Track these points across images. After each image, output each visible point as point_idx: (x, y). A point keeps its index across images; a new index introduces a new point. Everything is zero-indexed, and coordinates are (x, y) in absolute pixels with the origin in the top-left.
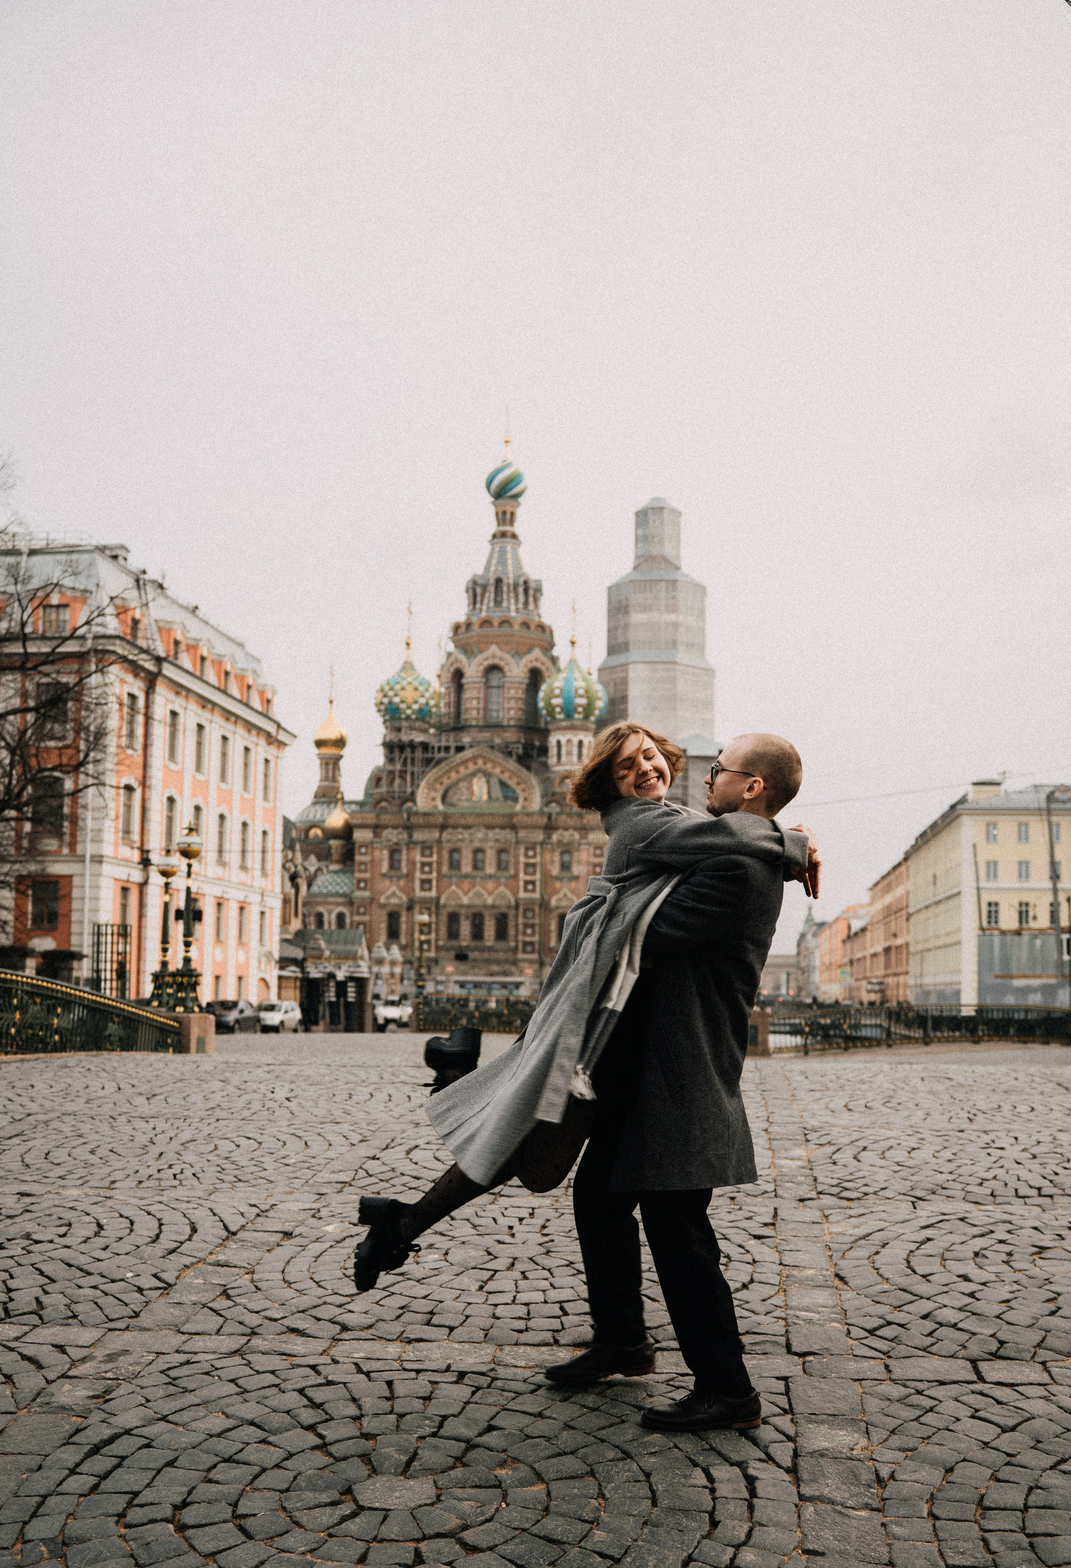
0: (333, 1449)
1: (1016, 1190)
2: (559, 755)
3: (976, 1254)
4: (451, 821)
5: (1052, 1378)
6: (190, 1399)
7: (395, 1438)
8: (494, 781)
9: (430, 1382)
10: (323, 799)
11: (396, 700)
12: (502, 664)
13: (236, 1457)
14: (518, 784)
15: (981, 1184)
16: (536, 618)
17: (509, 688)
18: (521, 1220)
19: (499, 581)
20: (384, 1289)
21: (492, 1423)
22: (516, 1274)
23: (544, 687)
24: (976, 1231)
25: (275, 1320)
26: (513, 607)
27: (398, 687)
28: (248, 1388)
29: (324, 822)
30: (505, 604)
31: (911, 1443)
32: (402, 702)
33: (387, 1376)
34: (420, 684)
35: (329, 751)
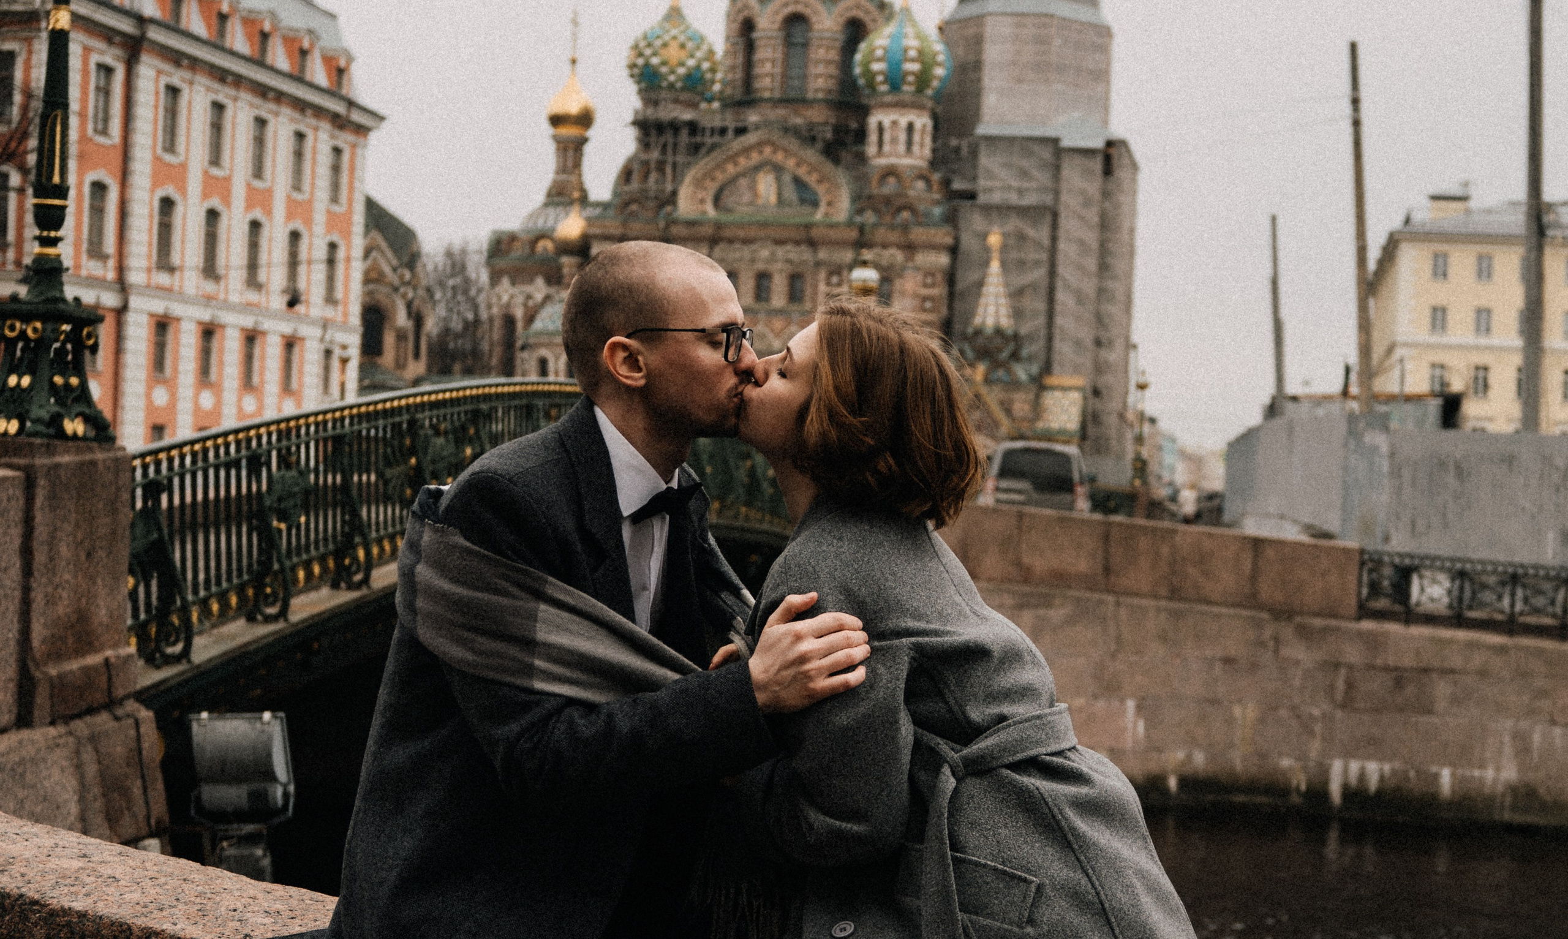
2: (880, 143)
4: (727, 233)
8: (787, 178)
10: (556, 199)
11: (655, 61)
12: (807, 11)
14: (820, 181)
17: (819, 46)
23: (863, 46)
27: (658, 43)
29: (553, 230)
32: (664, 63)
34: (690, 39)
35: (569, 131)
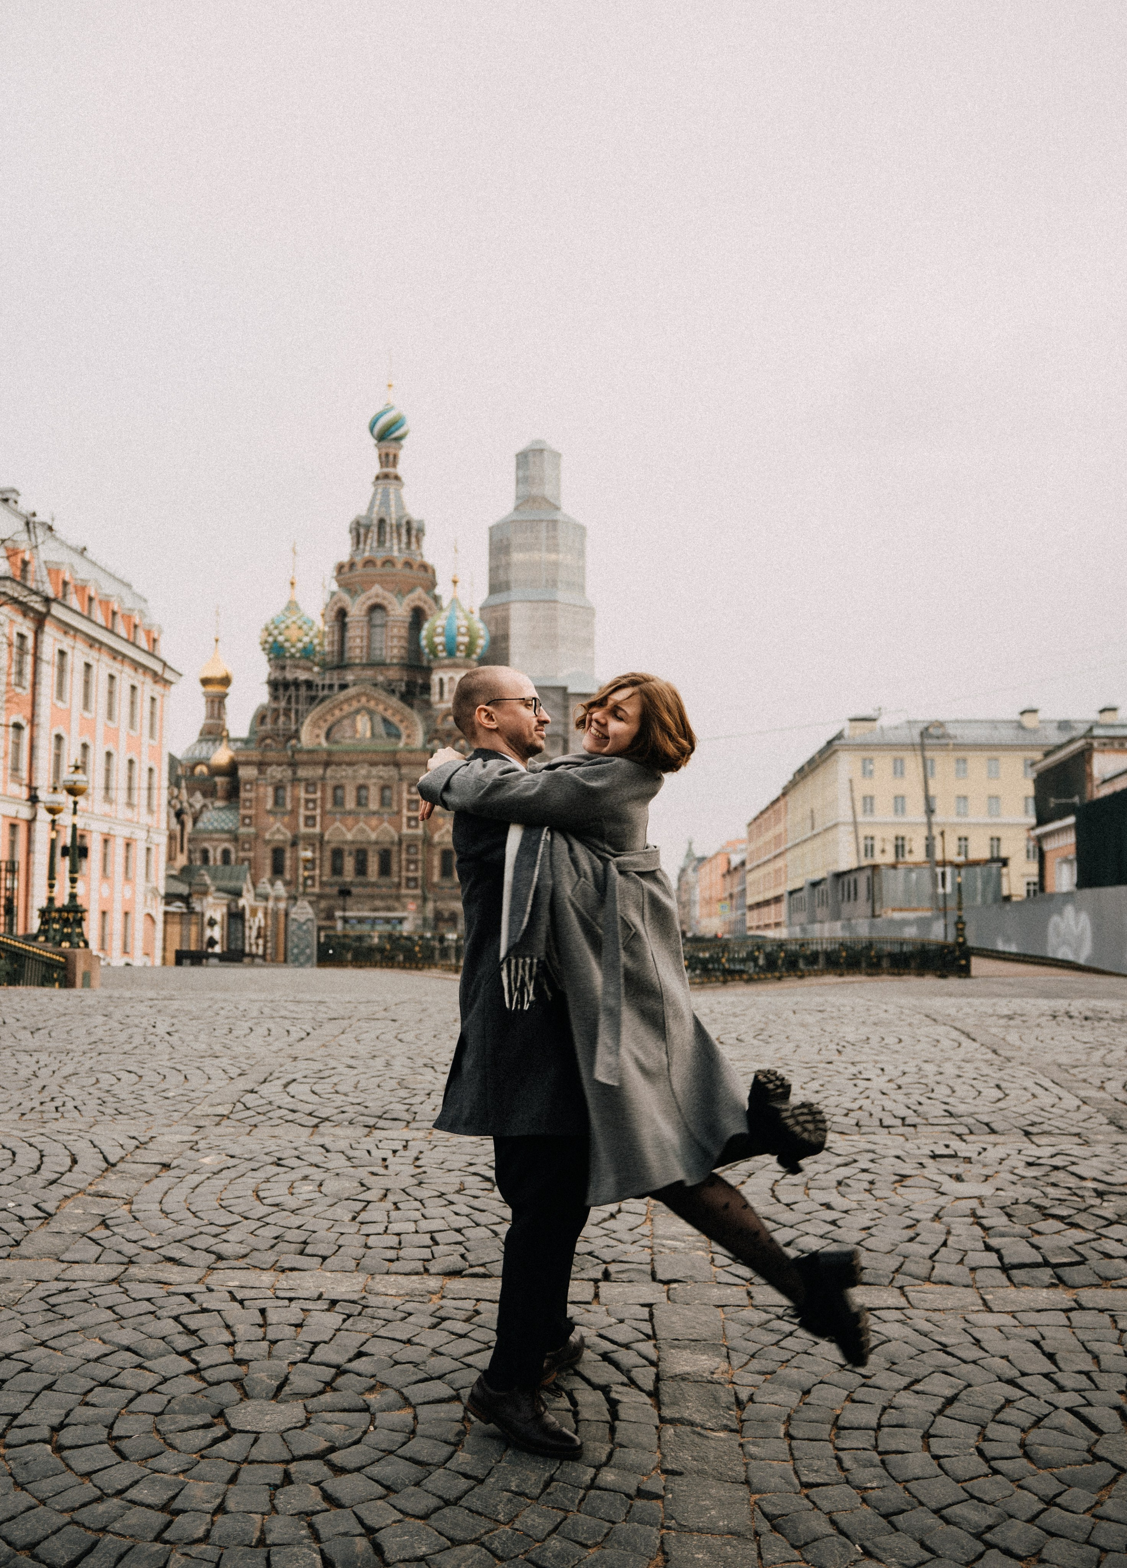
0: (207, 1374)
1: (881, 1120)
2: (441, 693)
3: (840, 1183)
4: (335, 758)
5: (909, 1302)
6: (69, 1325)
7: (267, 1363)
8: (378, 719)
9: (302, 1310)
10: (208, 737)
11: (281, 638)
12: (385, 603)
13: (112, 1381)
14: (401, 721)
15: (846, 1115)
16: (419, 558)
17: (394, 626)
18: (395, 1152)
19: (382, 522)
20: (258, 1219)
21: (362, 1349)
22: (388, 1205)
23: (426, 626)
24: (839, 1160)
25: (152, 1249)
26: (396, 548)
27: (283, 626)
28: (125, 1316)
29: (209, 759)
30: (388, 544)
31: (770, 1366)
32: (287, 640)
33: (261, 1304)
34: (305, 623)
35: (214, 689)
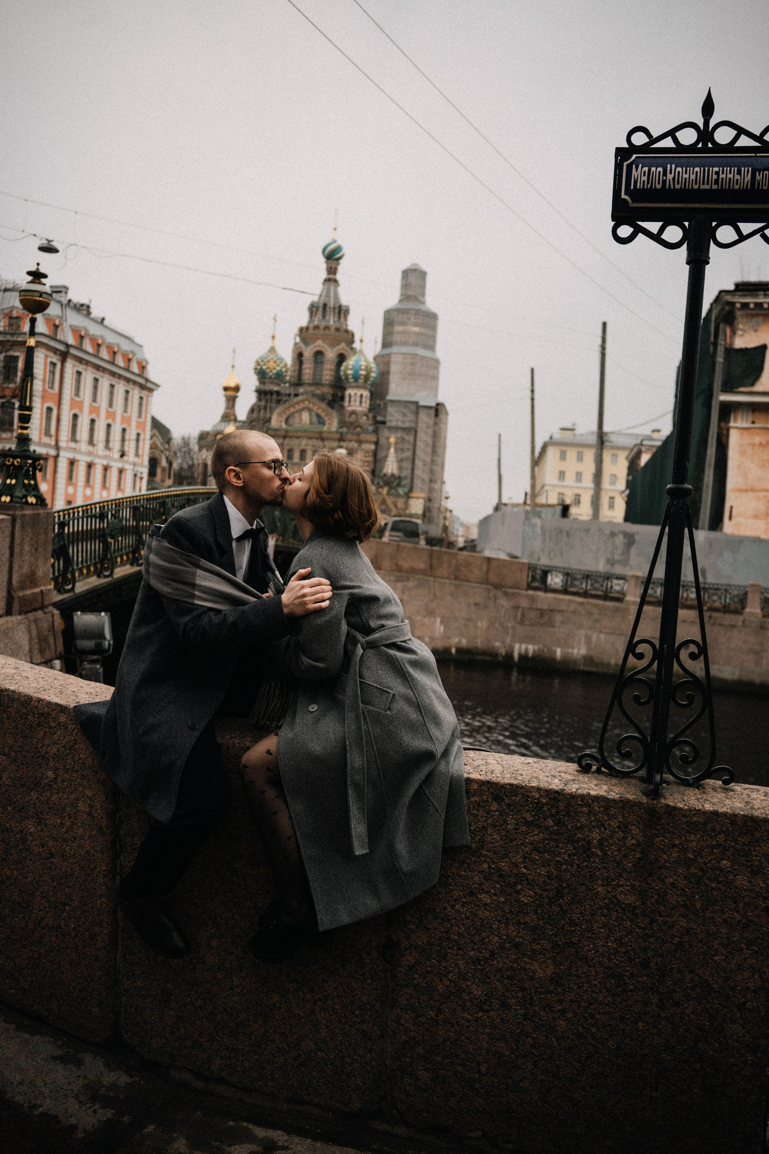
2: (350, 401)
4: (290, 434)
8: (313, 414)
10: (225, 419)
11: (264, 367)
12: (323, 350)
14: (326, 415)
16: (344, 326)
17: (328, 364)
19: (325, 305)
23: (344, 364)
26: (332, 320)
27: (266, 360)
29: (223, 431)
30: (327, 318)
32: (268, 368)
34: (278, 359)
35: (230, 393)
